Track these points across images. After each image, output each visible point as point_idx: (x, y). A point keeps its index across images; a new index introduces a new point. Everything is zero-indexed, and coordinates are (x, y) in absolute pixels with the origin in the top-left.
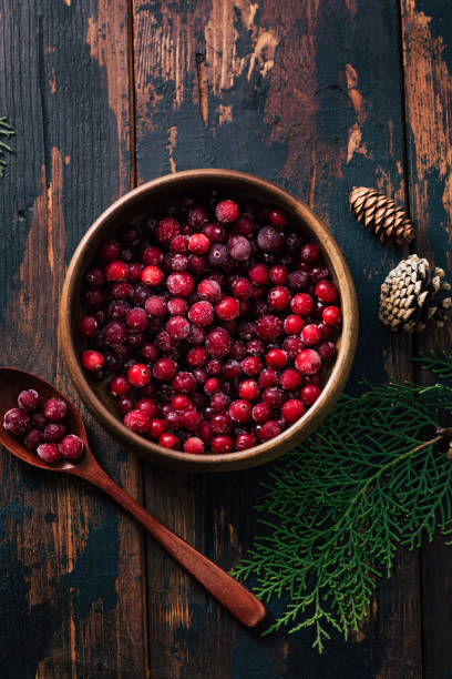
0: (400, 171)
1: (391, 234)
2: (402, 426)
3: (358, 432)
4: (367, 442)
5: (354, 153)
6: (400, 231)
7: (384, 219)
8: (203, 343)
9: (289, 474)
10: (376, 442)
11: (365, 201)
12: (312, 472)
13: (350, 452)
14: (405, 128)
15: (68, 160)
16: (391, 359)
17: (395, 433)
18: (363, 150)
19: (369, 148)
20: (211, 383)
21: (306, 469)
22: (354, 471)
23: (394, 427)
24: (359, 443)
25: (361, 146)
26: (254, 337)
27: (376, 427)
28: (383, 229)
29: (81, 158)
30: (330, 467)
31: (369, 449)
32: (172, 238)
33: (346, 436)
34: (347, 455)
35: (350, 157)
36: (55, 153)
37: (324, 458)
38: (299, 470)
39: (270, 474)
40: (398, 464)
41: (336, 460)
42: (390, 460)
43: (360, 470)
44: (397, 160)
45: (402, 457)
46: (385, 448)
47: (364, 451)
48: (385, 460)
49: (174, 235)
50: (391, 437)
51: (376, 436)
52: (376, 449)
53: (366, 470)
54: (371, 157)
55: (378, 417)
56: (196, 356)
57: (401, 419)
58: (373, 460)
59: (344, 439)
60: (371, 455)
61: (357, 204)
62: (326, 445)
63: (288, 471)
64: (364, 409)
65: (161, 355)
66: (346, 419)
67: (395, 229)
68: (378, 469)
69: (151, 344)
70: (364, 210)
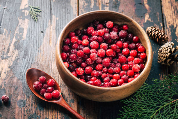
0: (162, 25)
1: (161, 38)
2: (166, 95)
3: (152, 96)
4: (155, 99)
5: (147, 20)
6: (163, 36)
7: (158, 34)
8: (102, 62)
9: (129, 108)
10: (159, 99)
11: (152, 29)
12: (137, 108)
13: (150, 102)
14: (163, 15)
15: (58, 19)
16: (162, 76)
17: (165, 97)
18: (150, 20)
19: (151, 19)
20: (104, 74)
21: (135, 107)
22: (151, 108)
23: (164, 95)
24: (153, 100)
25: (149, 19)
26: (118, 62)
27: (158, 95)
28: (158, 36)
29: (62, 18)
30: (143, 107)
31: (156, 102)
32: (92, 32)
33: (148, 97)
34: (149, 103)
35: (146, 21)
36: (53, 17)
37: (140, 104)
38: (132, 107)
39: (123, 107)
40: (166, 107)
41: (145, 105)
42: (163, 105)
43: (153, 108)
44: (161, 22)
45: (167, 104)
46: (162, 101)
47: (154, 102)
48: (162, 105)
49: (93, 31)
50: (163, 98)
51: (158, 98)
52: (158, 101)
53: (155, 108)
54: (152, 21)
55: (158, 92)
56: (99, 66)
57: (166, 93)
58: (157, 105)
59: (147, 98)
60: (156, 104)
61: (149, 30)
62: (141, 99)
63: (128, 107)
64: (154, 89)
65: (87, 65)
66: (147, 92)
67: (162, 36)
68: (159, 108)
69: (84, 62)
70: (151, 32)
